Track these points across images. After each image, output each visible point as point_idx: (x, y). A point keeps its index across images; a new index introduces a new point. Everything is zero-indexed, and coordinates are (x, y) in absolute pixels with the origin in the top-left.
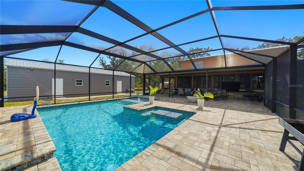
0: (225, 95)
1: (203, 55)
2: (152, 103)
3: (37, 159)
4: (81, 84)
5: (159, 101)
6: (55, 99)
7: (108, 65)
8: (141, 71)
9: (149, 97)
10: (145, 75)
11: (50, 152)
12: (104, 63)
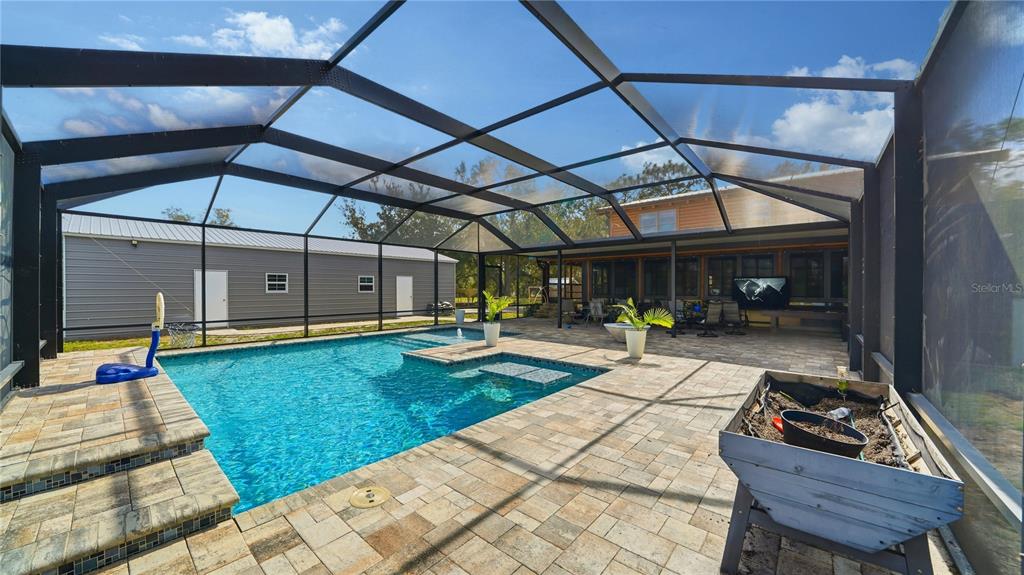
0: (736, 317)
1: (689, 185)
2: (493, 343)
3: (171, 448)
4: (282, 287)
5: (519, 338)
6: (204, 335)
7: (371, 226)
8: (471, 246)
9: (484, 324)
10: (483, 257)
11: (196, 437)
12: (357, 219)
